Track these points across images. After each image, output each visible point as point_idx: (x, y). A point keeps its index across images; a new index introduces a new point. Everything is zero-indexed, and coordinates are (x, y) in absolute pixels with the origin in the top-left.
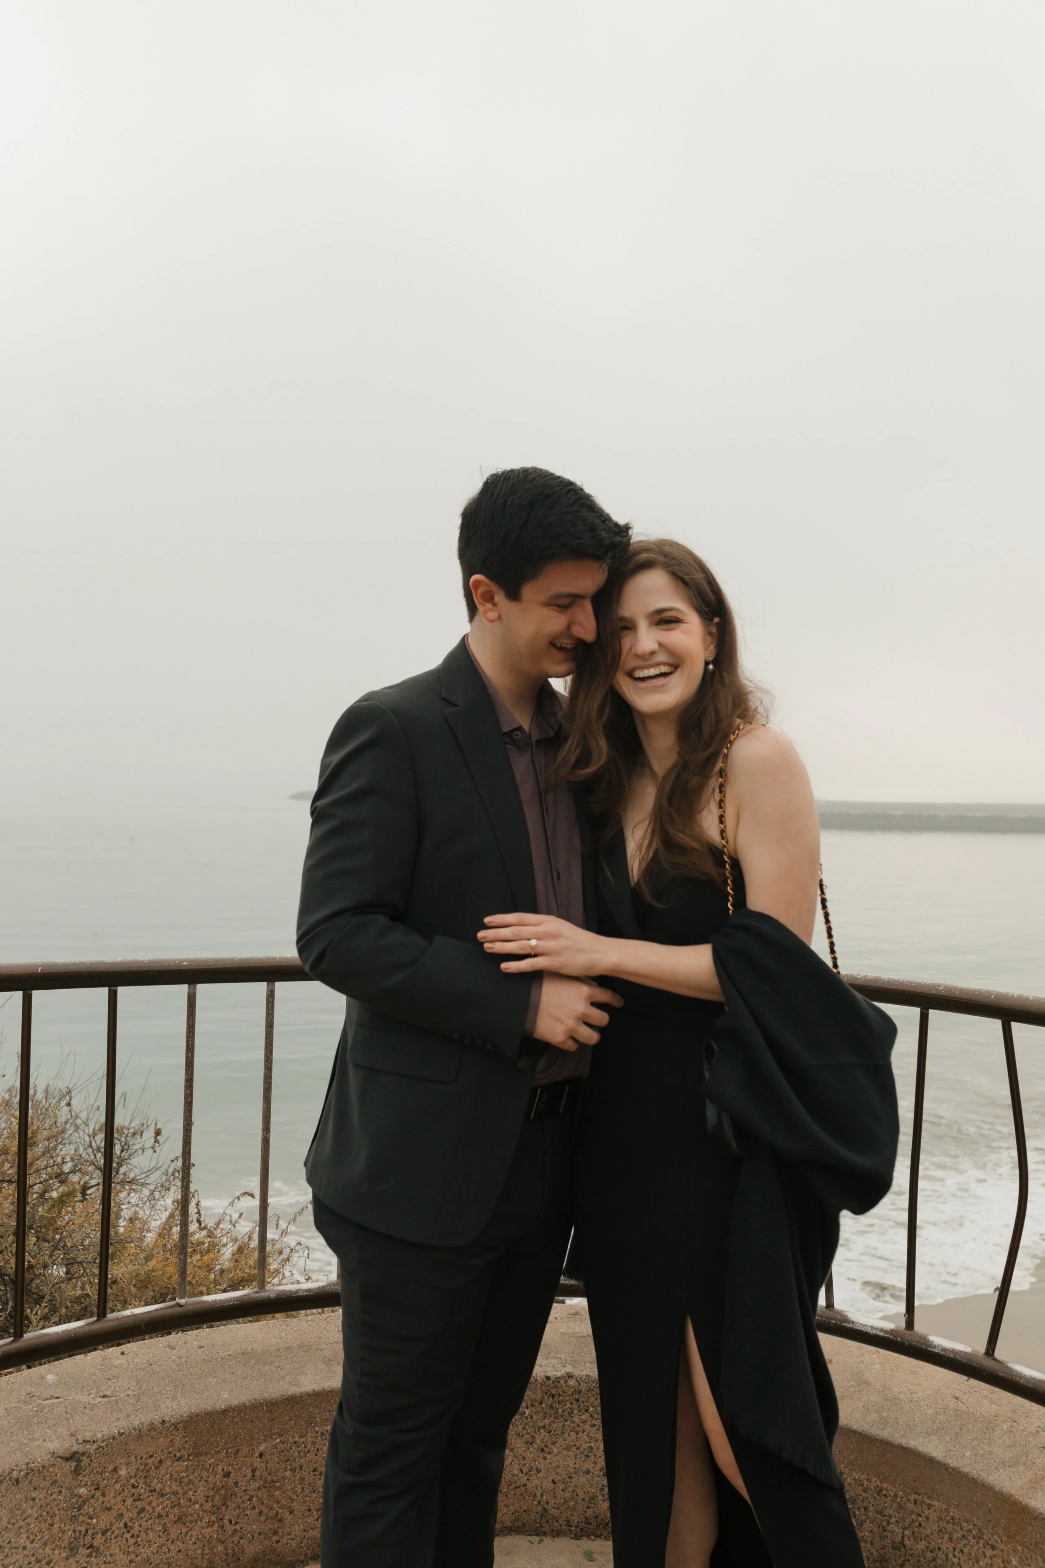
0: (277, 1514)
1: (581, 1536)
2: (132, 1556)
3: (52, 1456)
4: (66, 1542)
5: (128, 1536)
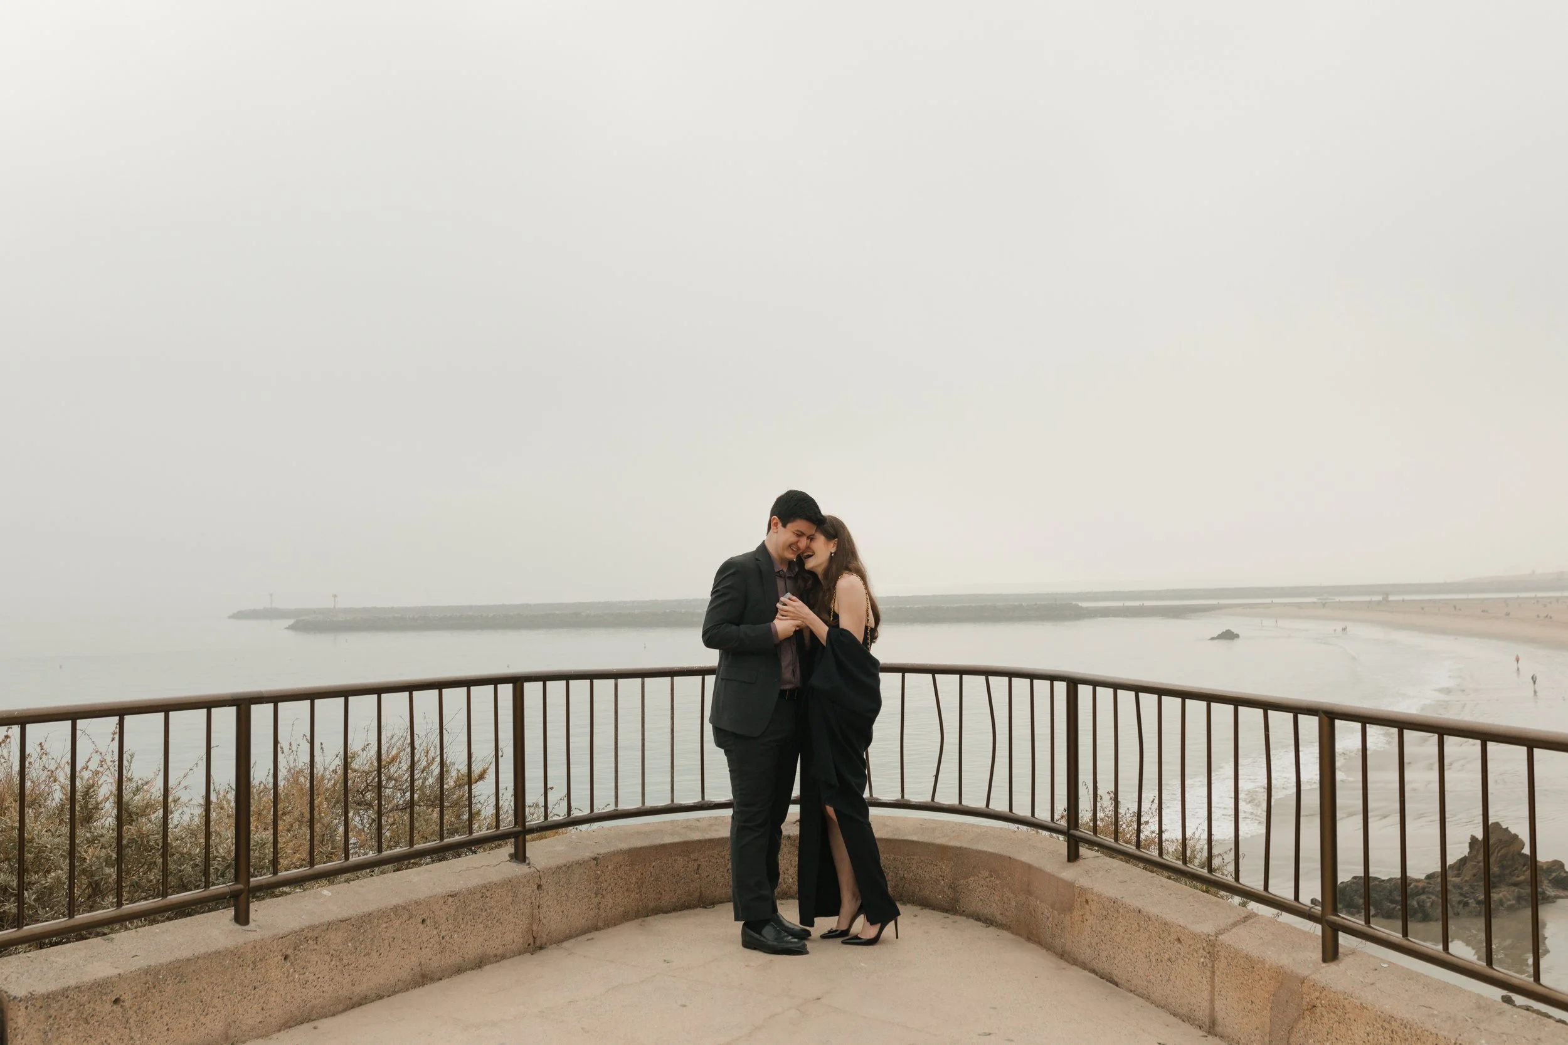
2: (614, 901)
3: (588, 858)
4: (595, 891)
5: (613, 893)
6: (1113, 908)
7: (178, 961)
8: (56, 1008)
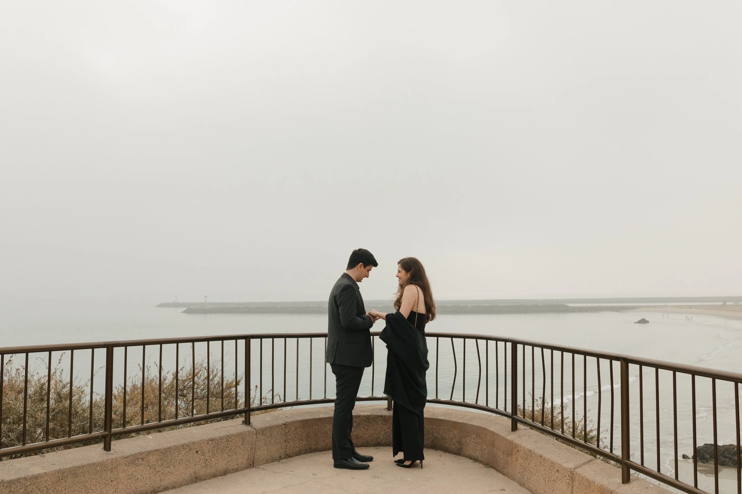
2: (294, 445)
3: (282, 424)
4: (284, 440)
5: (293, 441)
6: (529, 454)
7: (74, 467)
8: (14, 487)
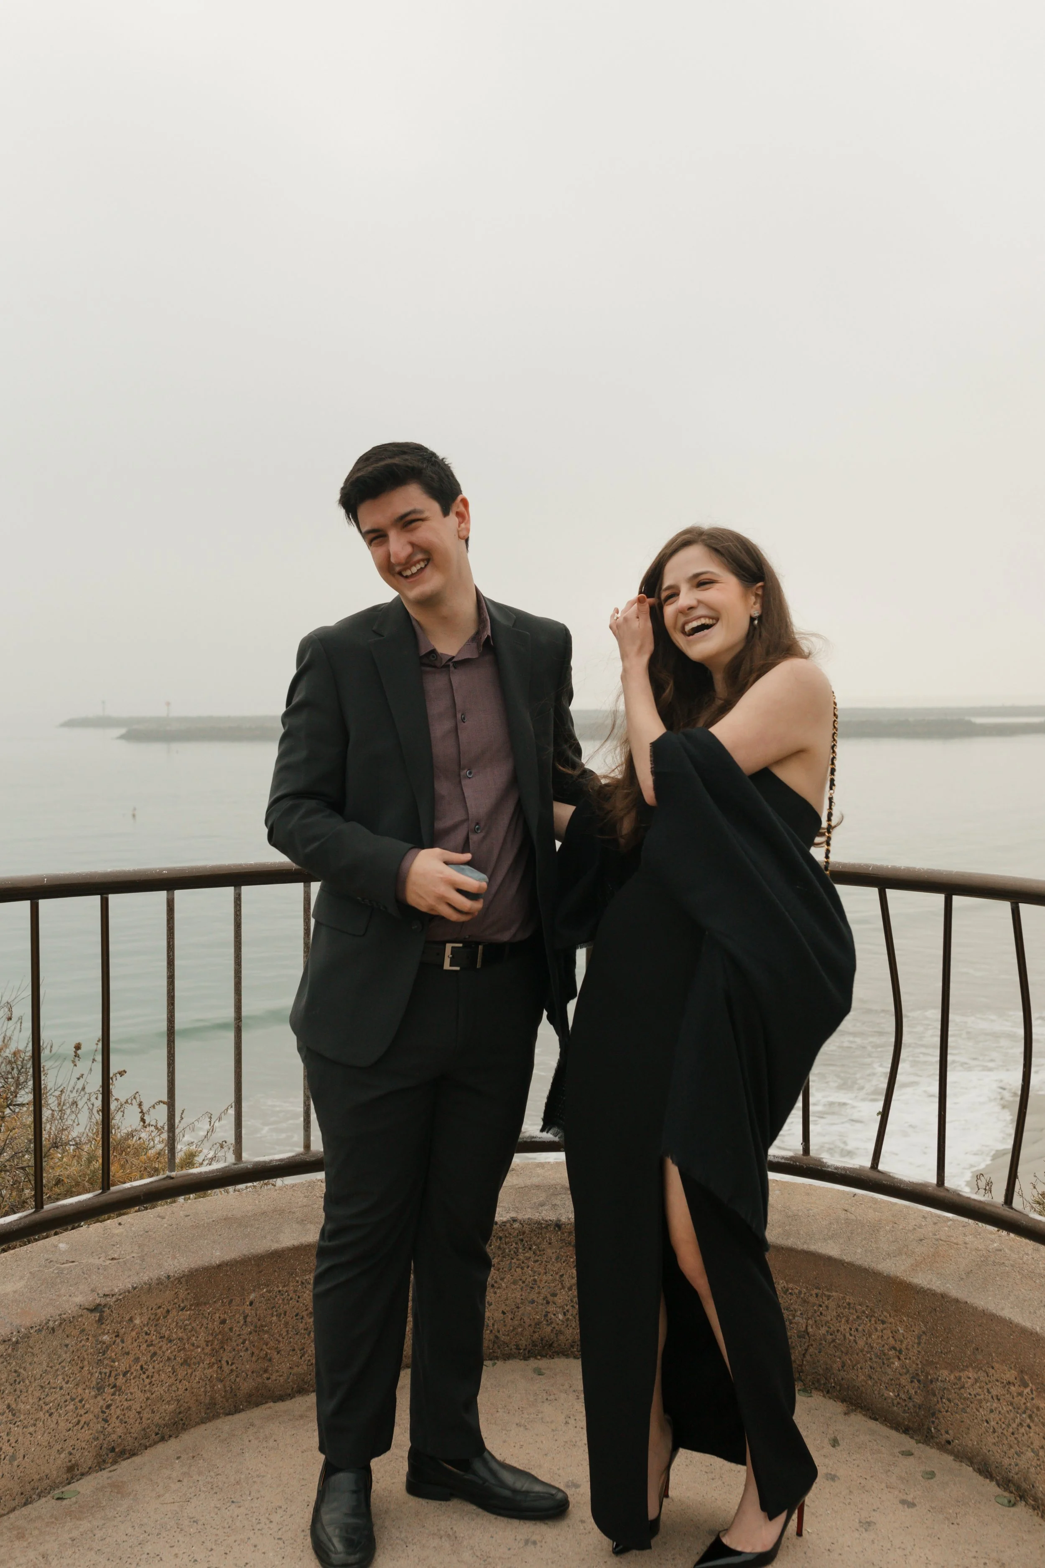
0: (266, 1354)
1: (529, 1357)
2: (148, 1394)
3: (80, 1308)
4: (94, 1383)
5: (144, 1376)
